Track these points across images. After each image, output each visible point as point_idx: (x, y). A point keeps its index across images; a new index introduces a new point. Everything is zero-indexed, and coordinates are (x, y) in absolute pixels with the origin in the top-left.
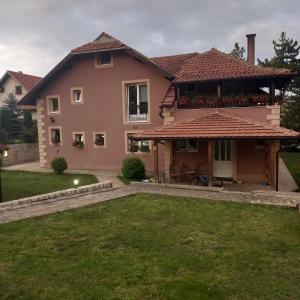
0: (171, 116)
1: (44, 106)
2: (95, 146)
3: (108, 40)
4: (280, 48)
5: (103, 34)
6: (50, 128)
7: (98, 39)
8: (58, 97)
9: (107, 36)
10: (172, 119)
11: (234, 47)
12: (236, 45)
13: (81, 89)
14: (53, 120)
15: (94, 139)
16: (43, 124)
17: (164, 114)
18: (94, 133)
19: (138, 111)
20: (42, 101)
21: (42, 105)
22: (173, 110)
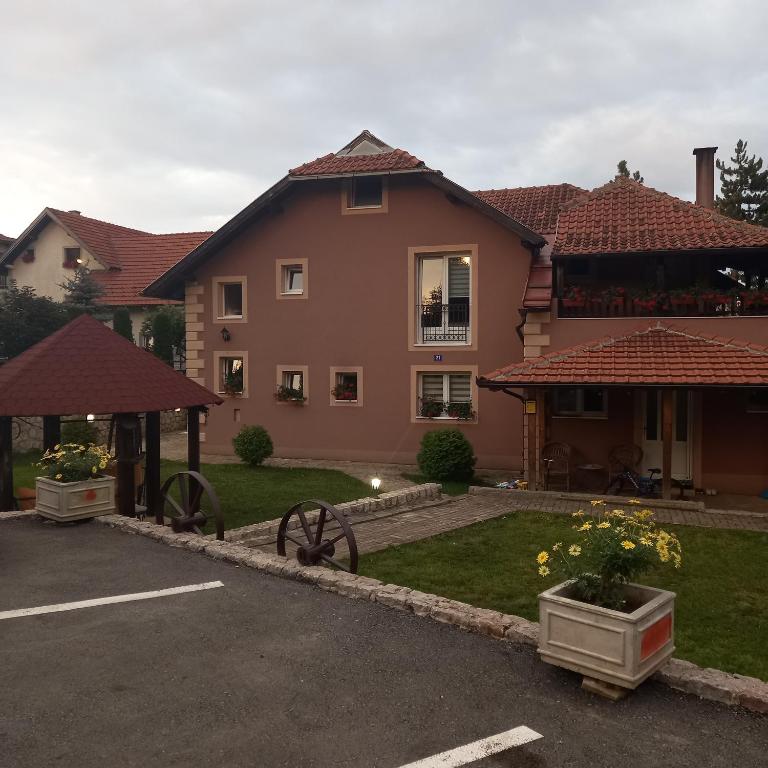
0: (543, 333)
1: (205, 299)
2: (334, 402)
3: (377, 151)
4: (734, 178)
5: (365, 136)
6: (218, 354)
7: (351, 146)
8: (243, 280)
9: (374, 140)
10: (545, 340)
11: (616, 172)
12: (622, 166)
13: (304, 262)
14: (226, 335)
15: (333, 385)
16: (200, 345)
17: (526, 329)
18: (333, 370)
19: (445, 318)
20: (201, 290)
21: (201, 299)
22: (547, 318)
